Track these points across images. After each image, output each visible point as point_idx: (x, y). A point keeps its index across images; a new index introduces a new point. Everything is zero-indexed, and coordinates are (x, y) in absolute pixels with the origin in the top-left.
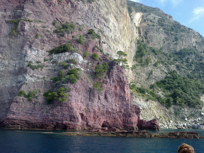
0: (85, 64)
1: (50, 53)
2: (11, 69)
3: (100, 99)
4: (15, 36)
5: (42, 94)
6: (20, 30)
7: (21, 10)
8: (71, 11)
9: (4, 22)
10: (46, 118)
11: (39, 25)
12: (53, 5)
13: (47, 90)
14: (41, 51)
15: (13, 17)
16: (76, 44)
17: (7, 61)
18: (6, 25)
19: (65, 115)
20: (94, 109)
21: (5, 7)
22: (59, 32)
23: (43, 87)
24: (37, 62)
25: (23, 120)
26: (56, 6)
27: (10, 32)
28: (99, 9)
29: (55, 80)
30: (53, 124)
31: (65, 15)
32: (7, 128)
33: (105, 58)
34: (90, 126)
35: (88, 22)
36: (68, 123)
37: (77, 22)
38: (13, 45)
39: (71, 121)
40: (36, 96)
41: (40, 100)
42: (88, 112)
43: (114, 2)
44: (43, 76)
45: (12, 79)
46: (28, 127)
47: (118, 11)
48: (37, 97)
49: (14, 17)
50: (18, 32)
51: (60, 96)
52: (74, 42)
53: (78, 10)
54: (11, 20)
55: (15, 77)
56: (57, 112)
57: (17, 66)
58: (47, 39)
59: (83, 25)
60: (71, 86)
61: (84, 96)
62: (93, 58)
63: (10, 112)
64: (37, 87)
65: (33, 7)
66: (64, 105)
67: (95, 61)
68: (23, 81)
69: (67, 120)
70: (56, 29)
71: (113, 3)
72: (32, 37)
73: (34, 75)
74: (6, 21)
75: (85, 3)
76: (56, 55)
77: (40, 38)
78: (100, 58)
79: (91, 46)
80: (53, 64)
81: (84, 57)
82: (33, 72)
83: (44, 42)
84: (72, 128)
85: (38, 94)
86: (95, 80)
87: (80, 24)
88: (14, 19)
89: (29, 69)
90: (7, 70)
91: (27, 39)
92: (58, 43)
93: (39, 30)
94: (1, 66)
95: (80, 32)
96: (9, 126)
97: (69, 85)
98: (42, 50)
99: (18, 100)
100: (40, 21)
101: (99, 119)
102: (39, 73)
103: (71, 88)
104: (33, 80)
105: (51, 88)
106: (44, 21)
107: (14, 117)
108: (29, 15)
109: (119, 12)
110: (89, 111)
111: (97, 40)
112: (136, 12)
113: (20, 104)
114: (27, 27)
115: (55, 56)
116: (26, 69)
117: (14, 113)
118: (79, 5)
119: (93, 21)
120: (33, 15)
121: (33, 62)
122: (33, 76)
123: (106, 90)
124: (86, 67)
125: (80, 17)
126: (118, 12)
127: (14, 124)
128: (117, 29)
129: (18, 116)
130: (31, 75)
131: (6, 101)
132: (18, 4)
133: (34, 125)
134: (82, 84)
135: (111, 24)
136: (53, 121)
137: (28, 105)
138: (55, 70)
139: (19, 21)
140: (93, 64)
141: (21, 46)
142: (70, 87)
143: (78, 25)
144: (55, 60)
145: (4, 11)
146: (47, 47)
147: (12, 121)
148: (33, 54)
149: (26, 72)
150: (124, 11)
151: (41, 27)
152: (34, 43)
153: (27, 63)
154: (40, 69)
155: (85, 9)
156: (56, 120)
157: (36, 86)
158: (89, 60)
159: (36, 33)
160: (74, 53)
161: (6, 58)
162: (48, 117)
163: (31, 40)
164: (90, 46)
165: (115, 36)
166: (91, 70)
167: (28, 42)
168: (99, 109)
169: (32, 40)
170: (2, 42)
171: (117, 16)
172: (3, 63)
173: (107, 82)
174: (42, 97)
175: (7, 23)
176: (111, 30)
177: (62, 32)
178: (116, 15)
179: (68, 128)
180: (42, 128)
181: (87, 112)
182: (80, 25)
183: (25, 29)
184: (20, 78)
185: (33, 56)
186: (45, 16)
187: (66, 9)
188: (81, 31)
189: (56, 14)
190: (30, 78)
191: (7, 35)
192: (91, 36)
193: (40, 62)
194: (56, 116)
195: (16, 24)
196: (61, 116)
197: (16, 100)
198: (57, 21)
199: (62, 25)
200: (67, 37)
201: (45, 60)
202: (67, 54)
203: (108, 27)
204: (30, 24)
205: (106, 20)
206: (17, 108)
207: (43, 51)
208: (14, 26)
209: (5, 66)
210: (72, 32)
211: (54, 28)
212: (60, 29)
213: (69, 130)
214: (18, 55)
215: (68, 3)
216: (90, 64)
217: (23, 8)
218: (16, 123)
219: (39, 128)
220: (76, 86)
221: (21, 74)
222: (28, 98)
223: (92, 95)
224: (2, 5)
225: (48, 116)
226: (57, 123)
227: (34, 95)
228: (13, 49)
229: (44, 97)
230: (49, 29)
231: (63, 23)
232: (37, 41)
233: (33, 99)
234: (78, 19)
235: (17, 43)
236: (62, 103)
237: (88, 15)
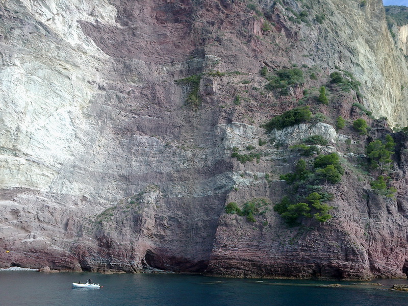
0: (342, 142)
1: (268, 128)
2: (199, 165)
3: (391, 213)
4: (196, 105)
5: (271, 207)
6: (203, 93)
7: (199, 57)
8: (288, 44)
9: (173, 83)
10: (292, 255)
11: (237, 79)
12: (255, 38)
13: (278, 200)
14: (250, 126)
15: (187, 73)
16: (315, 105)
17: (189, 152)
18: (176, 88)
19: (333, 249)
20: (381, 233)
21: (172, 57)
22: (277, 87)
23: (268, 193)
24: (248, 149)
25: (246, 260)
26: (261, 40)
27: (186, 99)
28: (336, 32)
29: (290, 179)
30: (309, 266)
31: (280, 54)
32: (217, 276)
33: (381, 126)
34: (379, 270)
35: (322, 60)
36: (343, 265)
37: (303, 63)
38: (195, 122)
39: (347, 260)
40: (260, 211)
41: (270, 220)
42: (371, 240)
43: (361, 14)
44: (264, 173)
45: (205, 183)
46: (258, 274)
47: (371, 28)
48: (264, 214)
49: (189, 71)
50: (201, 98)
51: (314, 210)
52: (310, 102)
53: (301, 40)
54: (183, 78)
55: (210, 179)
56: (315, 242)
57: (210, 158)
58: (255, 104)
59: (315, 68)
60: (333, 190)
61: (357, 208)
62: (356, 129)
63: (217, 244)
64: (257, 194)
65: (220, 49)
66: (327, 228)
67: (361, 136)
68: (228, 186)
69: (338, 259)
70: (268, 82)
71: (359, 15)
72: (229, 104)
73: (248, 172)
74: (177, 81)
75: (310, 26)
76: (280, 132)
77: (243, 103)
78: (370, 127)
79: (347, 106)
80: (277, 148)
81: (338, 128)
82: (243, 168)
83: (251, 111)
84: (354, 275)
85: (262, 207)
86: (371, 174)
87: (310, 66)
88: (189, 76)
89: (235, 161)
90: (191, 167)
91: (221, 108)
92: (277, 108)
93: (238, 89)
94: (181, 160)
95: (315, 81)
96: (221, 271)
97: (326, 186)
98: (252, 125)
99: (228, 221)
100: (237, 73)
101: (394, 255)
102: (255, 169)
103: (333, 193)
104: (247, 181)
105: (285, 196)
106: (245, 71)
107: (228, 253)
108: (215, 64)
109: (372, 31)
110: (374, 239)
111: (353, 92)
112: (400, 25)
113: (234, 229)
114: (215, 87)
115: (279, 134)
116: (230, 162)
117: (225, 247)
118: (301, 31)
119: (331, 56)
120: (223, 63)
121: (240, 149)
122: (246, 174)
123: (399, 193)
124: (345, 149)
125: (306, 53)
126: (370, 31)
127: (229, 267)
128: (374, 65)
129: (233, 251)
130: (242, 172)
131: (199, 224)
132: (193, 48)
133: (271, 270)
134: (350, 183)
135: (361, 58)
136: (308, 261)
137: (249, 231)
138: (285, 161)
139: (199, 78)
140: (358, 142)
141: (210, 122)
142: (331, 191)
143: (307, 69)
144: (280, 141)
145: (170, 64)
146: (259, 118)
147: (225, 262)
148: (236, 134)
149: (230, 168)
150: (381, 27)
151: (241, 83)
152: (235, 114)
153: (229, 152)
154: (255, 160)
155: (313, 35)
156: (315, 258)
157: (254, 193)
158: (348, 134)
159: (233, 96)
160: (318, 124)
161: (185, 146)
162: (297, 254)
163: (228, 109)
164: (345, 106)
165: (373, 80)
166: (359, 154)
167: (223, 114)
168: (392, 234)
169: (230, 108)
170: (175, 119)
171: (370, 40)
172: (183, 155)
173: (398, 175)
174: (273, 213)
175: (178, 84)
176: (363, 69)
177: (283, 86)
178: (369, 37)
179: (346, 275)
180: (289, 276)
181: (369, 241)
182: (311, 69)
183: (214, 90)
184: (221, 180)
185: (238, 137)
186: (244, 62)
187: (279, 42)
188: (316, 79)
189: (264, 55)
190: (241, 179)
191: (181, 105)
192: (340, 86)
193: (254, 148)
194: (314, 251)
195: (196, 84)
196: (323, 251)
197: (225, 222)
198: (267, 67)
199: (277, 74)
200: (293, 95)
201: (261, 144)
202: (304, 126)
203: (358, 65)
204: (221, 80)
205: (353, 51)
206: (229, 236)
207: (254, 127)
208: (192, 89)
209: (188, 161)
210: (301, 84)
211: (265, 81)
212: (277, 81)
213: (349, 280)
214: (208, 139)
215: (280, 31)
216: (352, 142)
217: (202, 53)
218: (234, 265)
219: (281, 275)
220: (341, 188)
221: (221, 173)
222: (245, 217)
223: (373, 206)
224: (167, 54)
225: (295, 250)
226: (317, 265)
227: (257, 210)
228: (197, 129)
229: (277, 212)
230: (256, 85)
231: (278, 70)
232: (240, 109)
233: (256, 219)
234: (305, 58)
235: (203, 117)
236: (322, 225)
237: (320, 48)
